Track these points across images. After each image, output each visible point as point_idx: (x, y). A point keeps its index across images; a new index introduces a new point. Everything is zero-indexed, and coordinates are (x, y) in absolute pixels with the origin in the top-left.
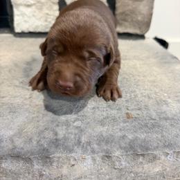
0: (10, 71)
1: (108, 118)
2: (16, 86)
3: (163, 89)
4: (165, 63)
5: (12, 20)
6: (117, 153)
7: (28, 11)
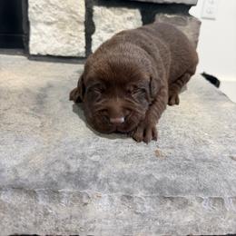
0: (20, 97)
1: (133, 154)
2: (26, 113)
3: (204, 128)
4: (210, 99)
5: (28, 40)
6: (140, 194)
7: (47, 29)
